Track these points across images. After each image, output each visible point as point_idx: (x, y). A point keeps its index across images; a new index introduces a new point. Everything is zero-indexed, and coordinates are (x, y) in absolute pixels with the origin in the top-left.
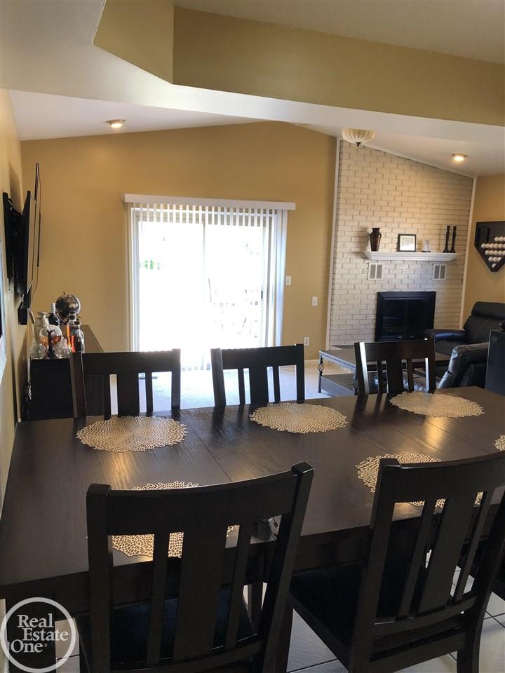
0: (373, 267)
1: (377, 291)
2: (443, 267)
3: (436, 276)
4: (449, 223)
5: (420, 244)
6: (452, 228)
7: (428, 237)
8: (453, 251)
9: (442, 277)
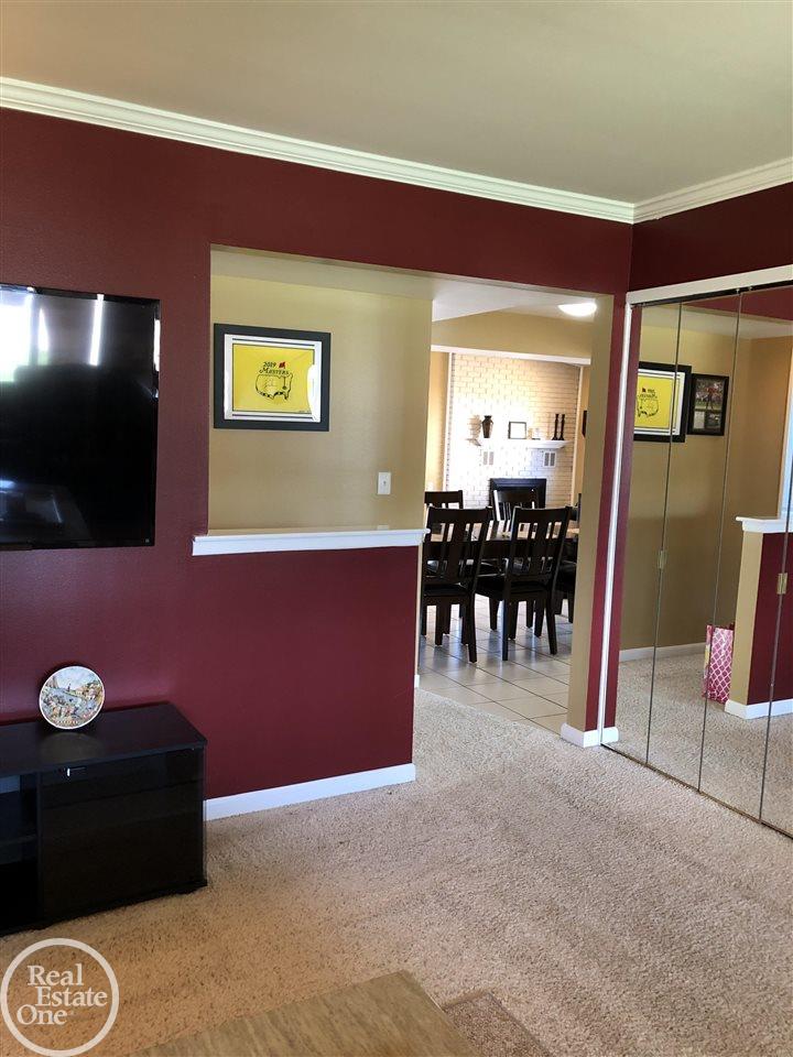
0: (485, 453)
1: (490, 477)
2: (553, 455)
3: (546, 464)
4: (557, 412)
5: (530, 431)
6: (560, 416)
7: (537, 425)
8: (562, 438)
9: (552, 464)
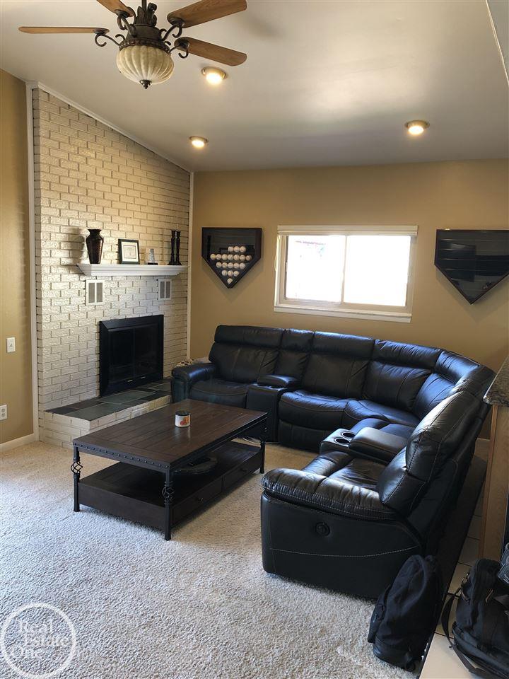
0: (92, 285)
1: (98, 321)
2: (168, 284)
3: (162, 296)
5: (144, 253)
6: (176, 234)
7: (152, 244)
8: (178, 262)
9: (168, 296)
